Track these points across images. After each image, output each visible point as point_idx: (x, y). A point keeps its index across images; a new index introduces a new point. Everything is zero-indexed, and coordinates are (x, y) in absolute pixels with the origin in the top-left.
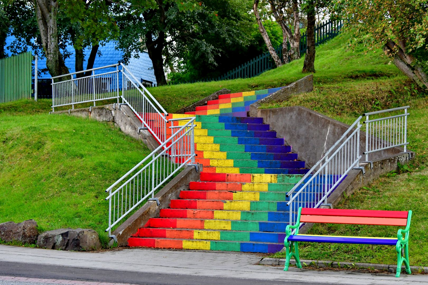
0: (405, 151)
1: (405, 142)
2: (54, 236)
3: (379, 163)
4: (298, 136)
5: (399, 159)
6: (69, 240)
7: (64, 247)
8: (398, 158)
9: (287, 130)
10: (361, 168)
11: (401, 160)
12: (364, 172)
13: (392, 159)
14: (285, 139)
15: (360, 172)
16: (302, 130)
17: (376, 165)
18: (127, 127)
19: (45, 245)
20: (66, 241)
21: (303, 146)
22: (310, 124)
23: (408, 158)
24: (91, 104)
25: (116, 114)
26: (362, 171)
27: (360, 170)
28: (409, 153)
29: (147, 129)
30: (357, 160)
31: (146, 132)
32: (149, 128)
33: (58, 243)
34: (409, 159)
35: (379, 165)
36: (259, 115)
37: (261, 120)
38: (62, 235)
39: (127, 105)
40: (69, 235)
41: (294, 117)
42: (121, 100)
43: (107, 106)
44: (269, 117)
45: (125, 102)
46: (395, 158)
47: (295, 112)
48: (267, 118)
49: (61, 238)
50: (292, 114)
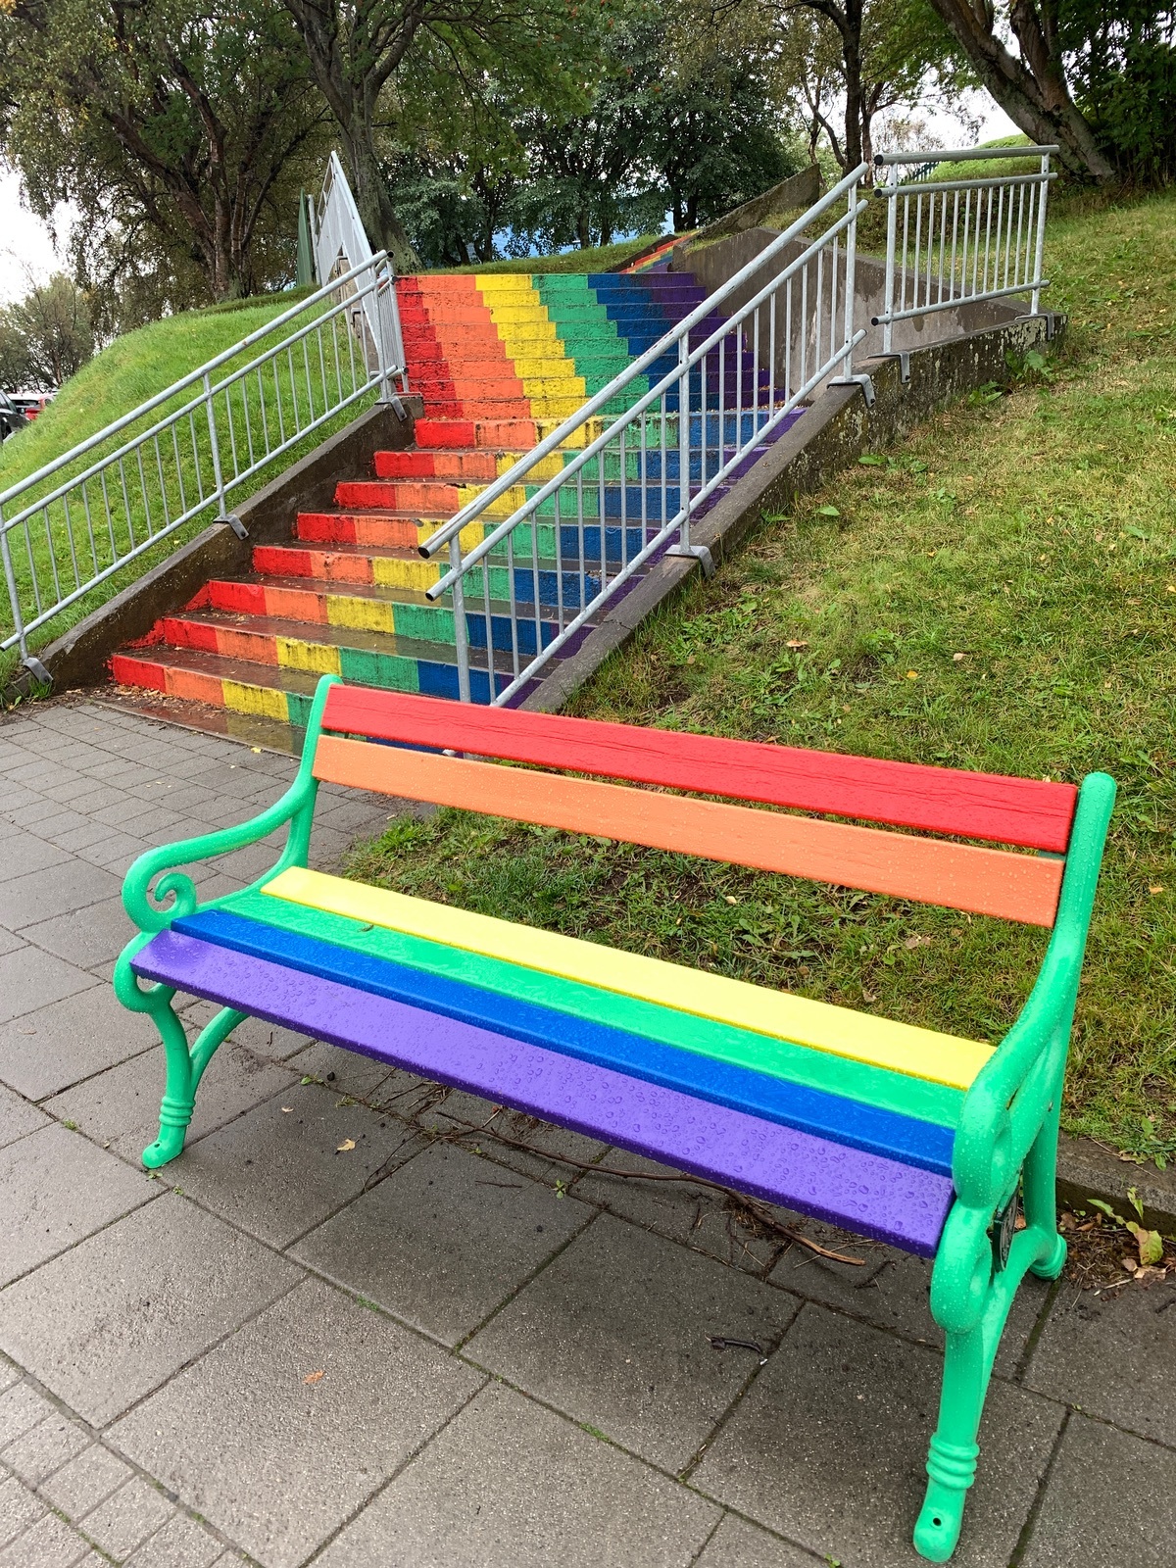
0: (1034, 311)
1: (1036, 278)
3: (935, 358)
5: (1013, 340)
8: (1010, 335)
10: (858, 378)
11: (1021, 340)
12: (871, 396)
13: (986, 341)
15: (857, 393)
17: (923, 366)
23: (1043, 335)
26: (862, 390)
27: (854, 390)
28: (1046, 318)
30: (846, 347)
34: (1046, 335)
35: (938, 364)
46: (997, 334)
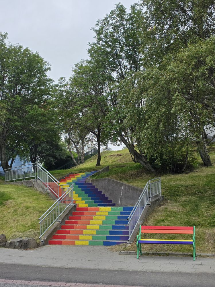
0: (161, 196)
1: (161, 192)
2: (15, 242)
4: (109, 190)
6: (22, 244)
7: (20, 248)
9: (103, 187)
12: (151, 206)
14: (102, 191)
16: (110, 188)
18: (40, 188)
19: (10, 247)
20: (21, 245)
21: (111, 194)
22: (114, 185)
24: (23, 179)
25: (35, 183)
27: (149, 205)
29: (49, 189)
30: (148, 201)
31: (49, 191)
32: (50, 188)
33: (17, 245)
34: (163, 199)
35: (155, 202)
36: (90, 182)
37: (91, 184)
38: (19, 241)
39: (40, 179)
40: (22, 242)
41: (106, 182)
42: (37, 178)
43: (30, 180)
44: (95, 182)
45: (38, 178)
47: (107, 181)
48: (94, 183)
49: (18, 243)
50: (105, 181)
